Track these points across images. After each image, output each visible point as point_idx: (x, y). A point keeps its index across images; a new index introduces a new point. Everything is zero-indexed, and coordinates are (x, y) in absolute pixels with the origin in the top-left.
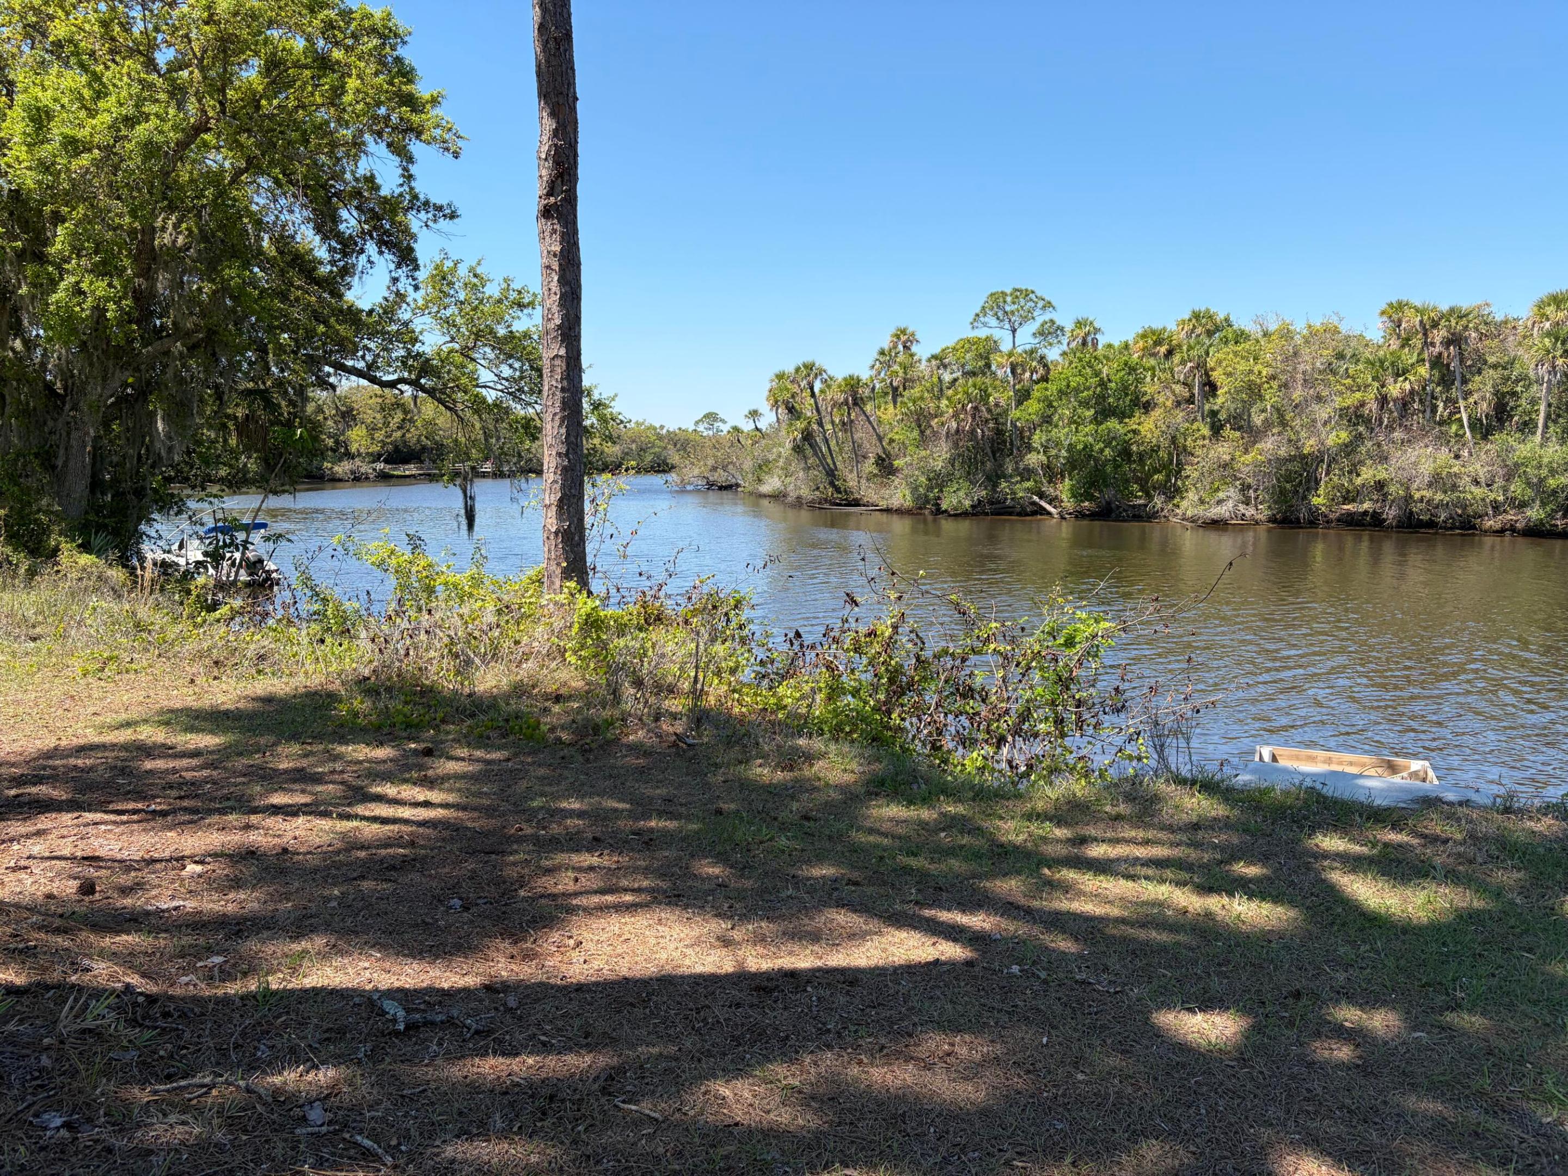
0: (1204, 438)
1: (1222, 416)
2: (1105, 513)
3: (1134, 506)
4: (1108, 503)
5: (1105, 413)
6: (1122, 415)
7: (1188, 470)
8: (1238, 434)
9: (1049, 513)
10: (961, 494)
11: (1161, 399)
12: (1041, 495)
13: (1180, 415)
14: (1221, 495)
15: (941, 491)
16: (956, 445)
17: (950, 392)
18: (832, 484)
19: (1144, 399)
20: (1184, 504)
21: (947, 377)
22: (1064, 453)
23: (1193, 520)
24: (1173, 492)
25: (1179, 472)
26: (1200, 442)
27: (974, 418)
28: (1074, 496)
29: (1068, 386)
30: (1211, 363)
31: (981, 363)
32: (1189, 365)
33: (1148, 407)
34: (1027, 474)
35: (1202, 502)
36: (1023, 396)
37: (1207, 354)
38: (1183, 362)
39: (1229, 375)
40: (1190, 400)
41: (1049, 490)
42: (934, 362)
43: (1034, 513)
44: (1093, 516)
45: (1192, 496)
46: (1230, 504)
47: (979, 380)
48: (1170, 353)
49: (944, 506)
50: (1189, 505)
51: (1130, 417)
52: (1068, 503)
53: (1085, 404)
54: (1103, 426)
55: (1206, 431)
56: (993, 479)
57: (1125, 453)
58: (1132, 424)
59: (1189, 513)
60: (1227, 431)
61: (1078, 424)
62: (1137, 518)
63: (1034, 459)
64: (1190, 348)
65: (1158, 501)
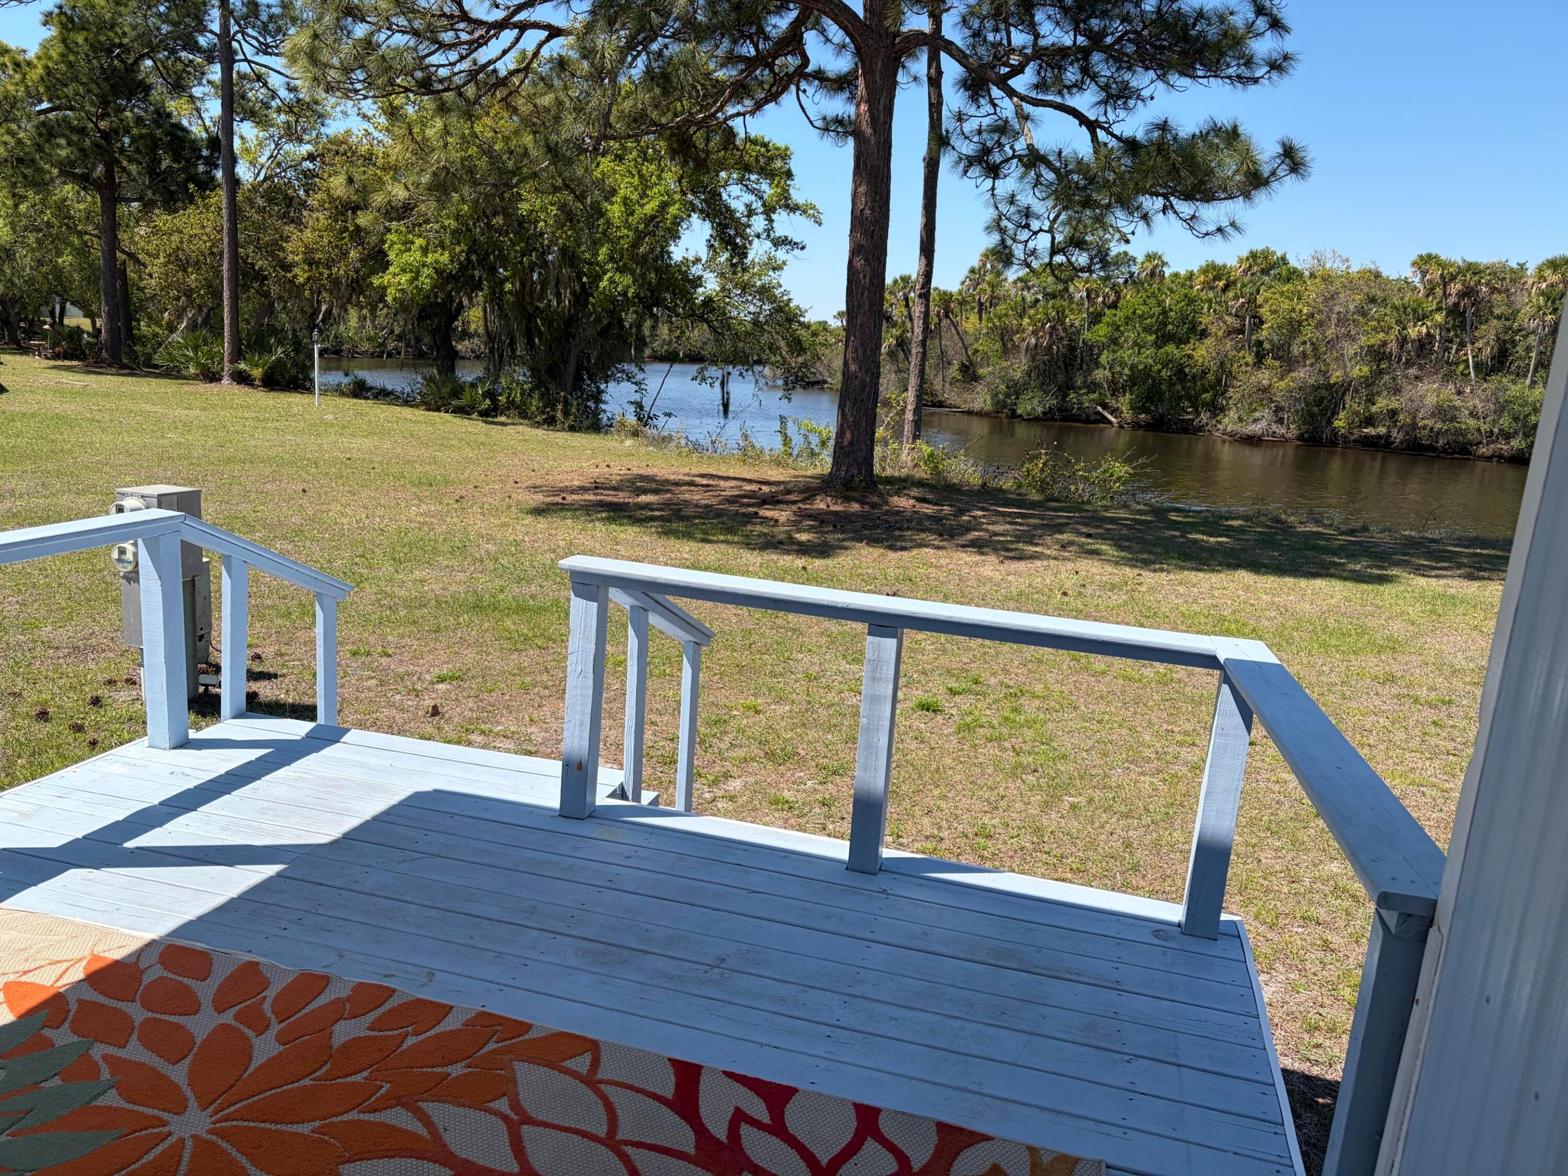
0: (1247, 364)
1: (1267, 346)
2: (1158, 425)
3: (1183, 420)
4: (1162, 416)
5: (1164, 339)
6: (1181, 341)
7: (1231, 392)
8: (1277, 363)
9: (1110, 422)
10: (1035, 401)
11: (1213, 329)
12: (1105, 406)
13: (1229, 344)
14: (1257, 414)
15: (1017, 398)
16: (1033, 358)
17: (1032, 311)
19: (1200, 328)
20: (1226, 420)
21: (1029, 297)
22: (1127, 371)
23: (1232, 434)
24: (1216, 410)
25: (1223, 393)
26: (1244, 368)
27: (1051, 336)
28: (1132, 408)
29: (1134, 313)
30: (1260, 300)
31: (1061, 287)
32: (1241, 300)
33: (1204, 334)
34: (1093, 386)
35: (1241, 420)
36: (1096, 318)
37: (1258, 292)
38: (1236, 298)
39: (1273, 312)
40: (1241, 331)
41: (1113, 403)
42: (1019, 284)
43: (1097, 422)
44: (1148, 427)
45: (1233, 414)
46: (1264, 424)
47: (1058, 302)
48: (1225, 289)
49: (1019, 412)
50: (1229, 422)
51: (1185, 343)
52: (1127, 414)
53: (1147, 330)
54: (1163, 350)
55: (1250, 359)
56: (1065, 388)
57: (1180, 374)
58: (1187, 348)
59: (1229, 429)
60: (1269, 361)
61: (1140, 347)
62: (1185, 430)
63: (1100, 375)
64: (1244, 286)
65: (1204, 417)
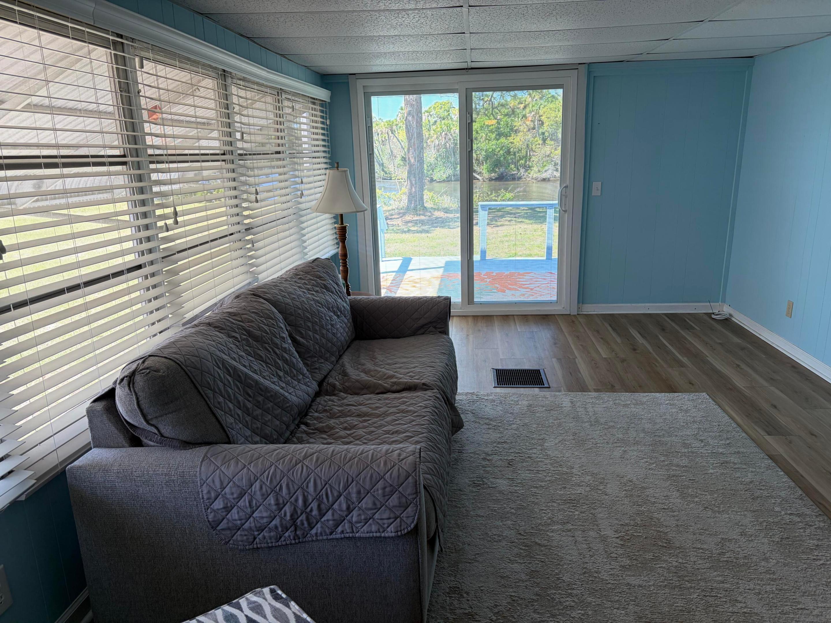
0: (539, 144)
1: (547, 134)
2: (501, 178)
3: (513, 175)
4: (502, 174)
5: (500, 135)
6: (507, 136)
7: (533, 158)
8: (552, 143)
9: (478, 179)
10: (442, 172)
11: (522, 128)
12: (475, 172)
13: (529, 136)
14: (546, 168)
16: (438, 151)
17: (434, 127)
18: (383, 170)
19: (515, 129)
20: (532, 173)
21: (432, 121)
23: (536, 179)
24: (527, 168)
25: (530, 159)
26: (538, 146)
27: (445, 138)
28: (488, 171)
29: (484, 124)
30: (541, 112)
31: (446, 114)
32: (533, 113)
33: (517, 131)
35: (539, 171)
37: (540, 108)
38: (530, 112)
39: (548, 118)
40: (534, 128)
41: (478, 168)
42: (426, 114)
44: (496, 179)
45: (535, 169)
46: (550, 172)
47: (446, 121)
48: (525, 107)
49: (434, 178)
50: (534, 173)
51: (510, 136)
52: (486, 175)
53: (491, 131)
54: (499, 141)
55: (540, 142)
57: (508, 152)
58: (511, 139)
59: (534, 176)
60: (548, 142)
61: (489, 140)
62: (514, 179)
64: (533, 106)
65: (522, 171)
